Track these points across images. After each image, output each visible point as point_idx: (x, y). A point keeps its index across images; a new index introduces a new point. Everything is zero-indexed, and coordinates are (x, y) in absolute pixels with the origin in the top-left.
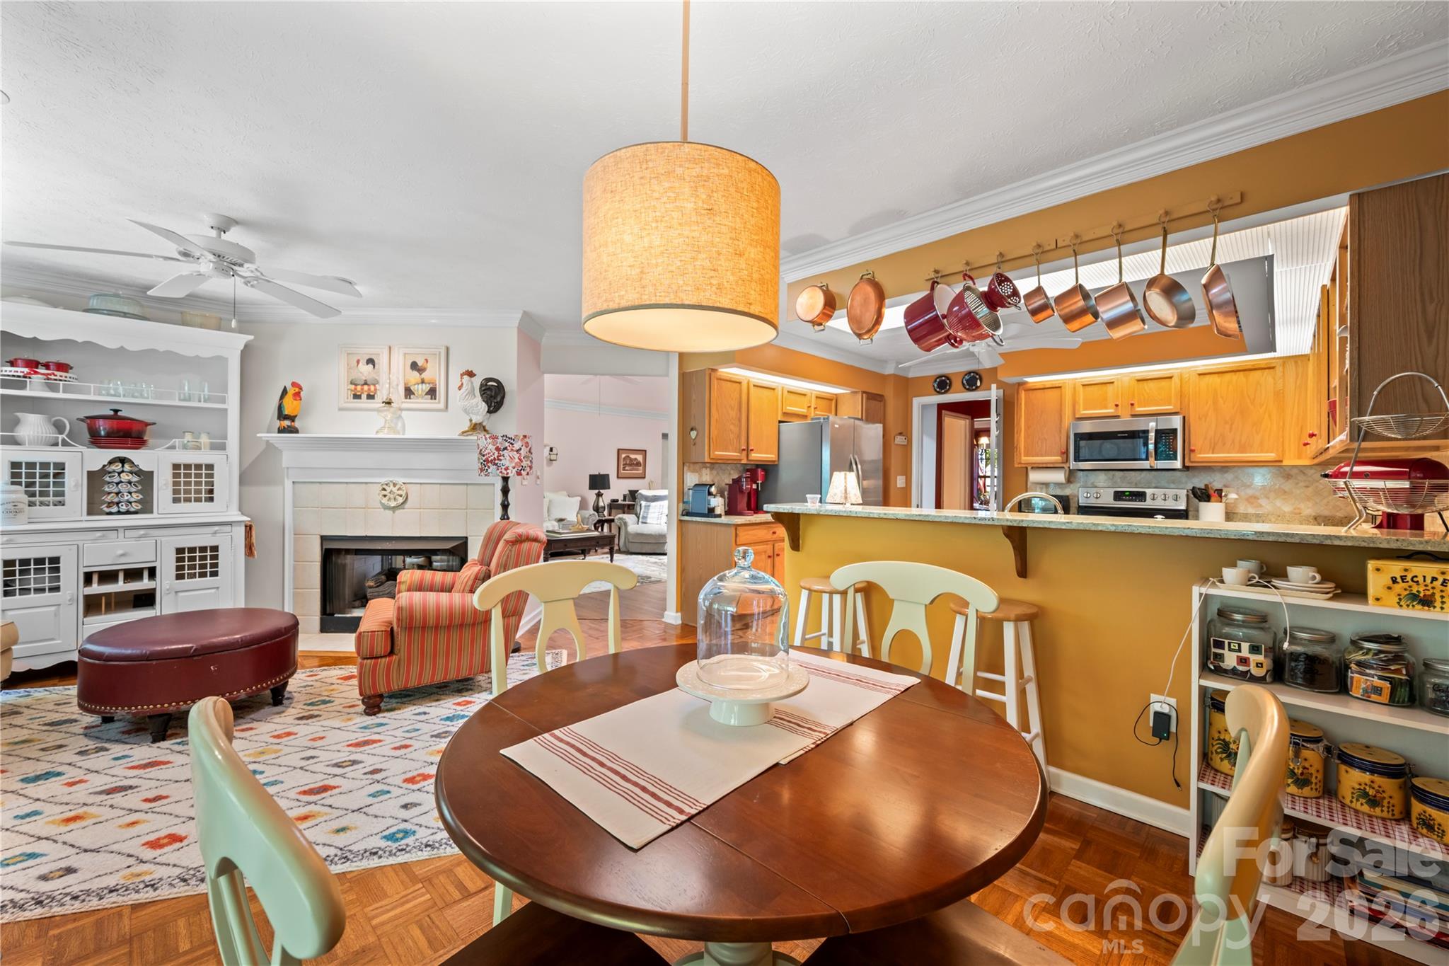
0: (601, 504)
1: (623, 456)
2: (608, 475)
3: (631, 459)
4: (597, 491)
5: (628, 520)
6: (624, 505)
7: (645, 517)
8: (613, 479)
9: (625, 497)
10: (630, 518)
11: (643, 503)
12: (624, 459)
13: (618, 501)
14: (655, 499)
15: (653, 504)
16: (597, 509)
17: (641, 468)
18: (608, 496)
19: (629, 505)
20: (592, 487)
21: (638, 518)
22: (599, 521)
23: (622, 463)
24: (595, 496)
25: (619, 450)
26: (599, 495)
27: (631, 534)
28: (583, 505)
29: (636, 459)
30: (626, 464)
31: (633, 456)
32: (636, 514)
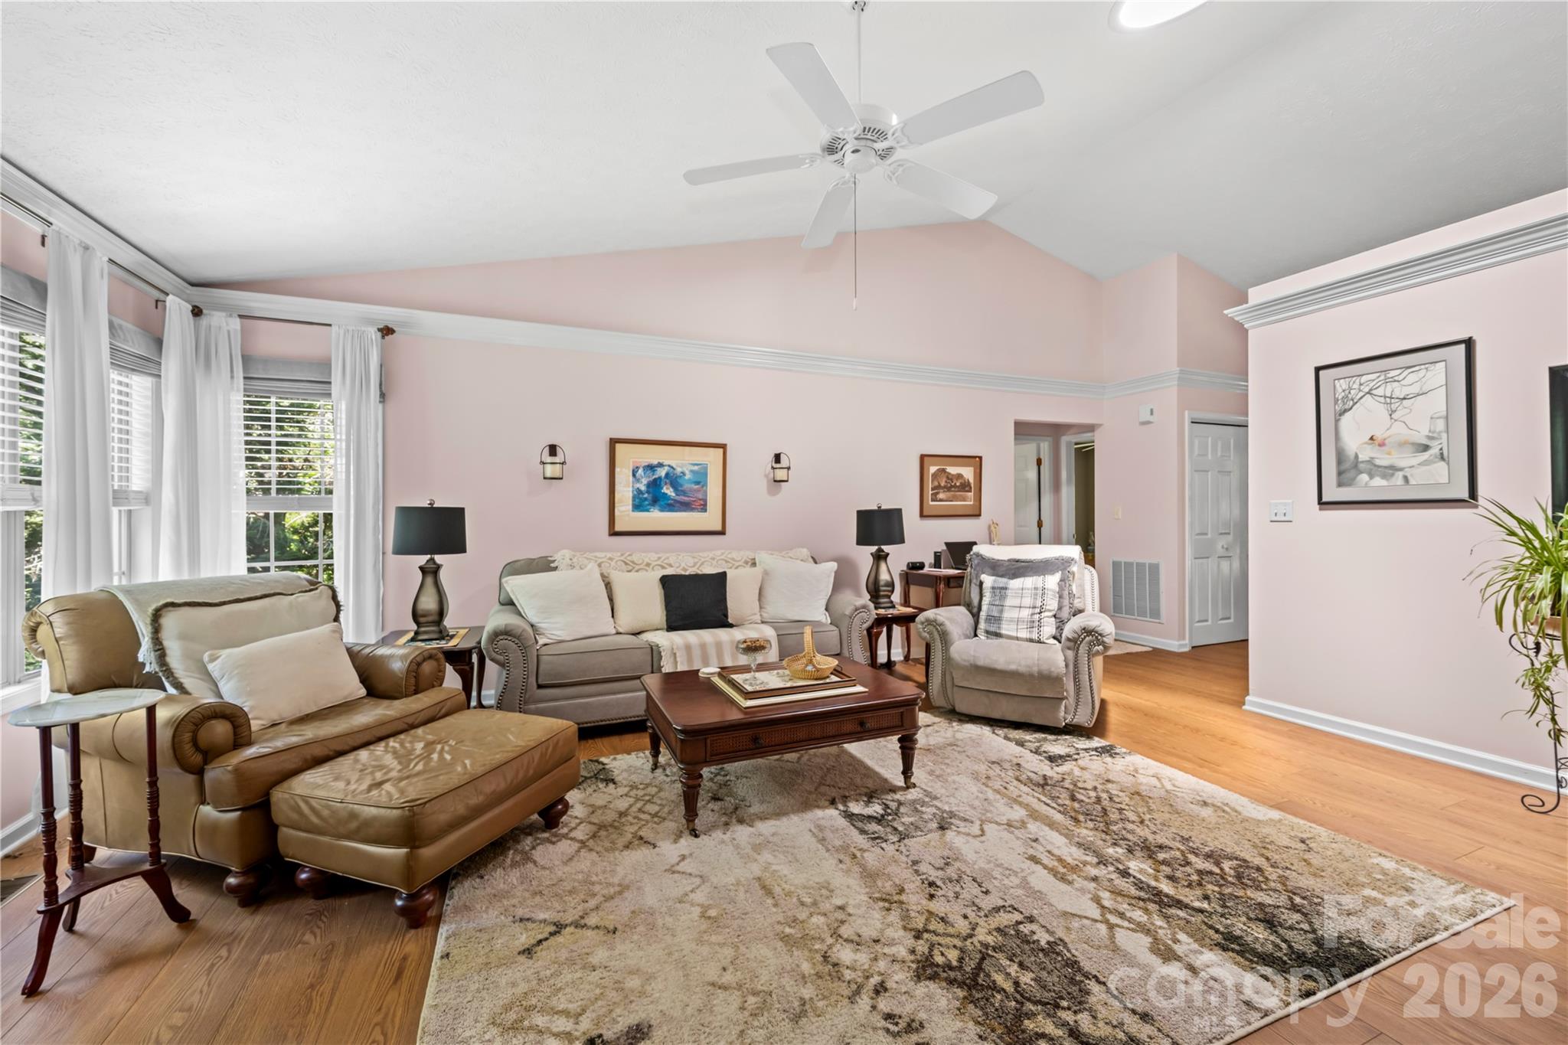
0: (884, 576)
1: (933, 469)
2: (900, 511)
3: (949, 477)
4: (874, 549)
5: (950, 627)
6: (937, 579)
7: (991, 619)
8: (911, 520)
9: (937, 557)
10: (953, 618)
11: (988, 580)
12: (935, 476)
13: (921, 566)
14: (1018, 569)
15: (1015, 584)
16: (876, 591)
17: (971, 495)
18: (898, 558)
19: (948, 580)
20: (863, 539)
21: (976, 616)
22: (881, 621)
23: (929, 485)
24: (871, 559)
25: (923, 457)
26: (880, 557)
27: (958, 666)
28: (840, 582)
29: (960, 476)
30: (939, 487)
31: (953, 470)
32: (969, 606)
